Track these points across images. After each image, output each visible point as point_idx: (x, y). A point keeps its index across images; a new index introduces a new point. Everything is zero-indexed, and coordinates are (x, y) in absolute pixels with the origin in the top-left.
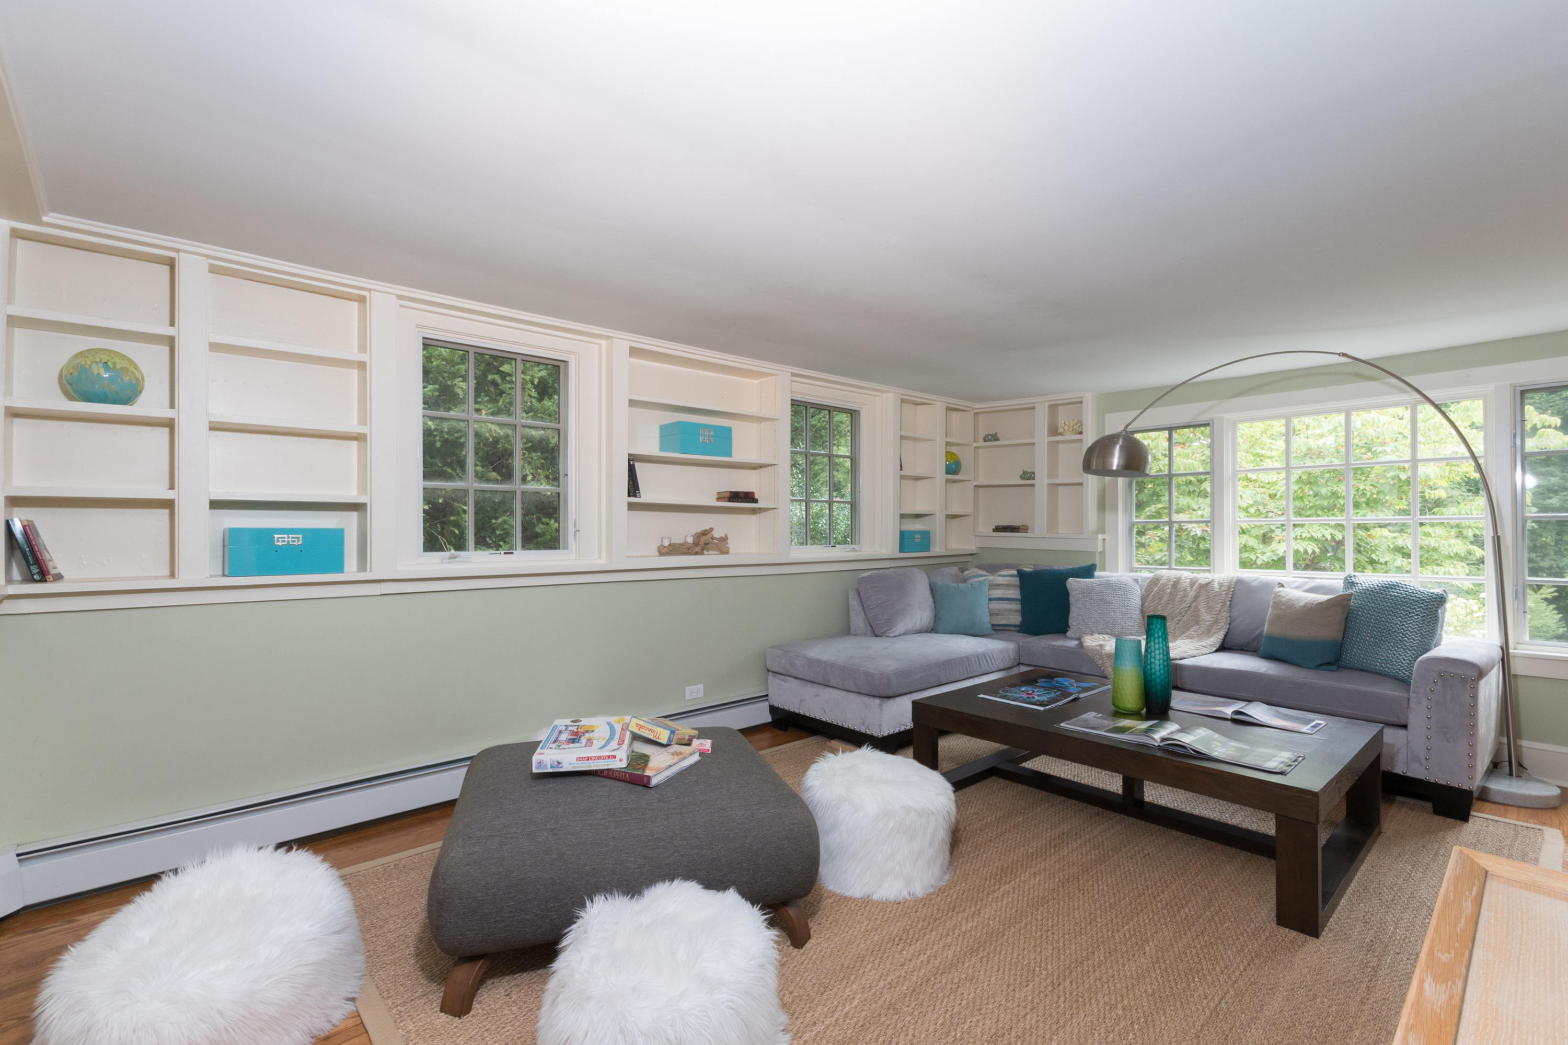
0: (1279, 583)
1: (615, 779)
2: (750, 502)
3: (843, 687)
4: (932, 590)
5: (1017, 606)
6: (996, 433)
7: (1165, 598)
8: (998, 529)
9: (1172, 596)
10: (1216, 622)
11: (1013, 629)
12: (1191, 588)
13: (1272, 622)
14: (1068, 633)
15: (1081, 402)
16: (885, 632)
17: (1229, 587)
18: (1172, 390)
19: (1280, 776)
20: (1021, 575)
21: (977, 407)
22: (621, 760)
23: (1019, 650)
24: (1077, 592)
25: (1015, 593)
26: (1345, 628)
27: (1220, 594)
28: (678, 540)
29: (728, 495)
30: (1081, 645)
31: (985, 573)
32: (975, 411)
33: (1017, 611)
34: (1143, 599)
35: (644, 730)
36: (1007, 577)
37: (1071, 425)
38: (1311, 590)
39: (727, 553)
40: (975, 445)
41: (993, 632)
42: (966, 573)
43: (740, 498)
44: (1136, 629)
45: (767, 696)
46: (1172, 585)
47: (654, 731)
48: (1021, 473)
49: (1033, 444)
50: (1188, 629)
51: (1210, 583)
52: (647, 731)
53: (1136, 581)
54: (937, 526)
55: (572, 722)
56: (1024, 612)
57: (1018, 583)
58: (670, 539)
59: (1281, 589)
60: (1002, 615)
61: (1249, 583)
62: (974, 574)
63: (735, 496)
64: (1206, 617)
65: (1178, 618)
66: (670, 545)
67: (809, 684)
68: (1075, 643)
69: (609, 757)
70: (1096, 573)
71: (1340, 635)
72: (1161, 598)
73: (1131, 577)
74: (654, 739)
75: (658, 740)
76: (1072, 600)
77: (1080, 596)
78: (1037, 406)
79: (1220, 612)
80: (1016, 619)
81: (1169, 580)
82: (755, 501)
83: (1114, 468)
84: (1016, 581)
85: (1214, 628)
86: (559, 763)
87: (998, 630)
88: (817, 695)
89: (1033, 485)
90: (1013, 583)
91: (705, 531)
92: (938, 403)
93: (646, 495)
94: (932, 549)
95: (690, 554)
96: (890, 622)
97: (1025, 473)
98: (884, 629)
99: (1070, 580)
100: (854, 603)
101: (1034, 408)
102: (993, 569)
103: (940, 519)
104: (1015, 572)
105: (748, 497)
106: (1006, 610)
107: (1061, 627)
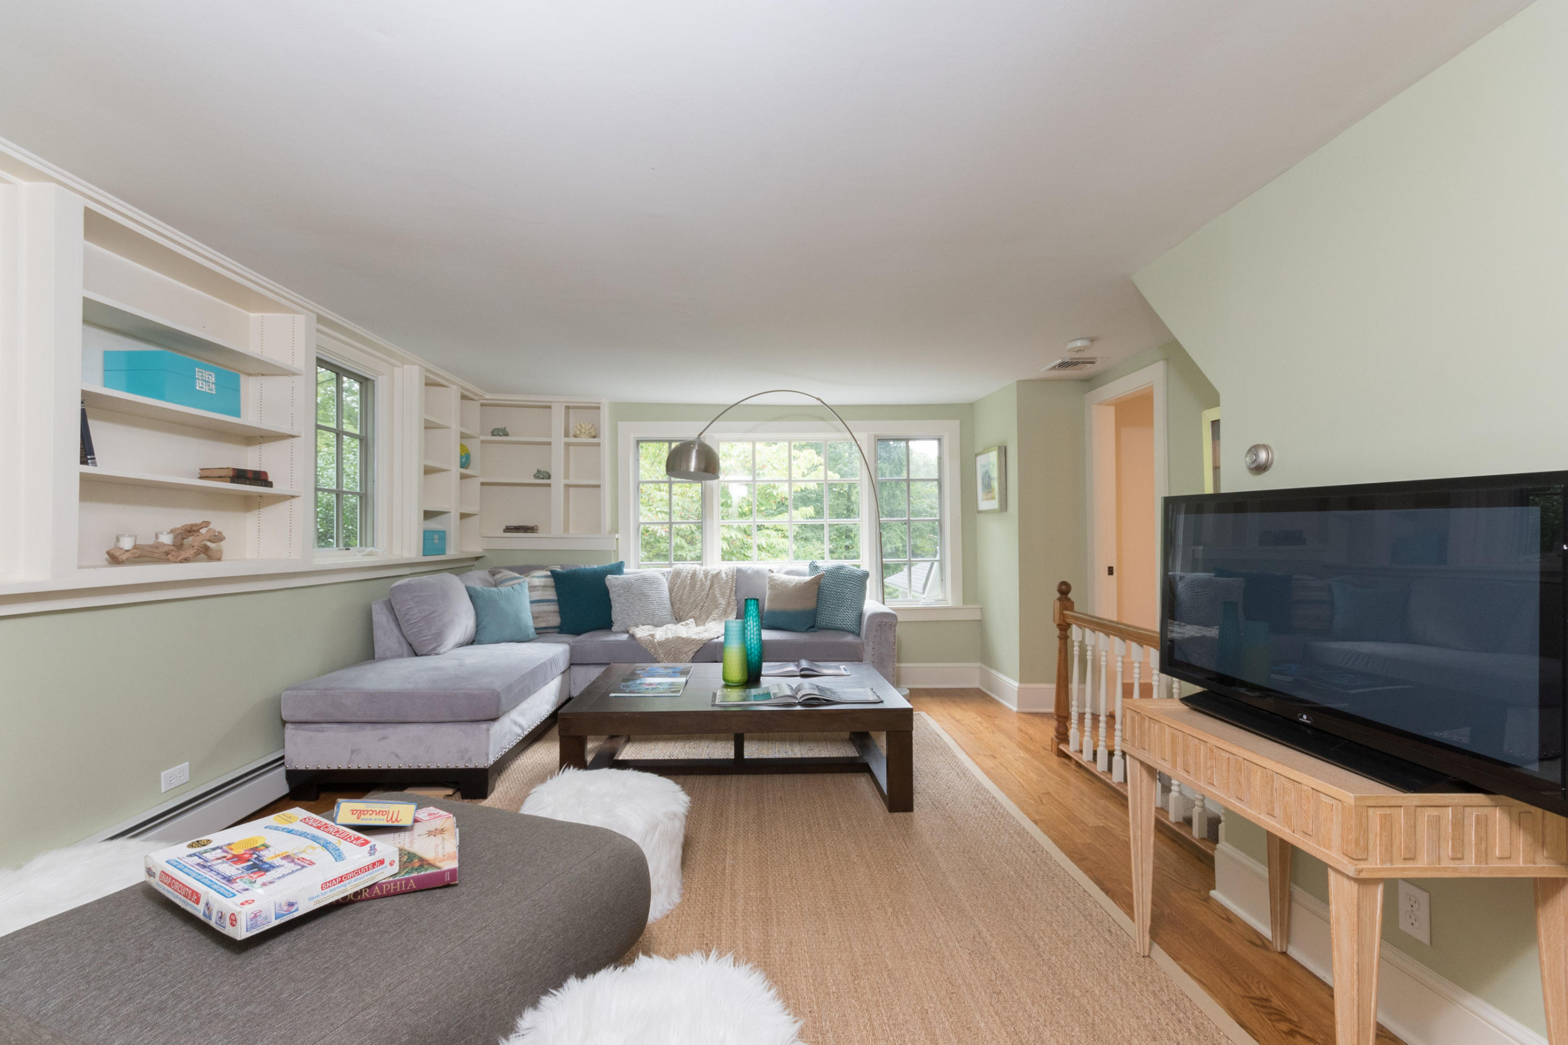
0: (770, 570)
1: (389, 895)
2: (261, 485)
3: (430, 719)
4: (471, 597)
5: (554, 607)
6: (505, 428)
7: (687, 589)
8: (508, 529)
9: (693, 586)
10: (728, 604)
11: (551, 631)
12: (706, 579)
13: (771, 600)
14: (614, 628)
15: (598, 408)
16: (434, 649)
17: (733, 576)
18: (729, 409)
19: (880, 704)
20: (554, 575)
21: (487, 397)
22: (391, 864)
23: (573, 651)
24: (618, 588)
25: (551, 594)
26: (818, 599)
27: (727, 581)
28: (147, 540)
29: (231, 473)
30: (632, 636)
31: (518, 575)
32: (482, 401)
33: (555, 612)
34: (671, 590)
35: (368, 816)
36: (539, 578)
37: (587, 428)
38: (788, 573)
39: (219, 560)
40: (482, 438)
41: (537, 636)
42: (498, 576)
43: (248, 478)
44: (669, 617)
45: (282, 758)
46: (691, 576)
47: (387, 813)
48: (535, 472)
49: (549, 444)
50: (711, 614)
51: (719, 573)
52: (374, 816)
53: (663, 574)
54: (451, 525)
55: (191, 846)
56: (562, 612)
57: (553, 584)
58: (136, 537)
59: (772, 574)
60: (542, 617)
61: (746, 571)
62: (509, 577)
63: (240, 476)
64: (723, 602)
65: (701, 605)
66: (135, 547)
67: (369, 727)
68: (625, 637)
69: (374, 864)
70: (625, 570)
71: (815, 604)
72: (684, 588)
73: (659, 571)
74: (390, 824)
75: (396, 824)
76: (612, 596)
77: (622, 591)
78: (553, 405)
79: (730, 596)
80: (555, 620)
81: (688, 573)
82: (270, 485)
83: (692, 470)
84: (551, 581)
85: (728, 610)
86: (291, 905)
87: (542, 633)
88: (383, 738)
89: (549, 485)
90: (548, 584)
91: (192, 525)
92: (454, 387)
93: (105, 466)
94: (448, 552)
95: (168, 561)
96: (439, 637)
97: (539, 471)
98: (431, 647)
99: (609, 576)
100: (381, 618)
101: (550, 407)
102: (525, 570)
103: (454, 517)
104: (549, 573)
105: (259, 478)
106: (545, 612)
107: (606, 624)
